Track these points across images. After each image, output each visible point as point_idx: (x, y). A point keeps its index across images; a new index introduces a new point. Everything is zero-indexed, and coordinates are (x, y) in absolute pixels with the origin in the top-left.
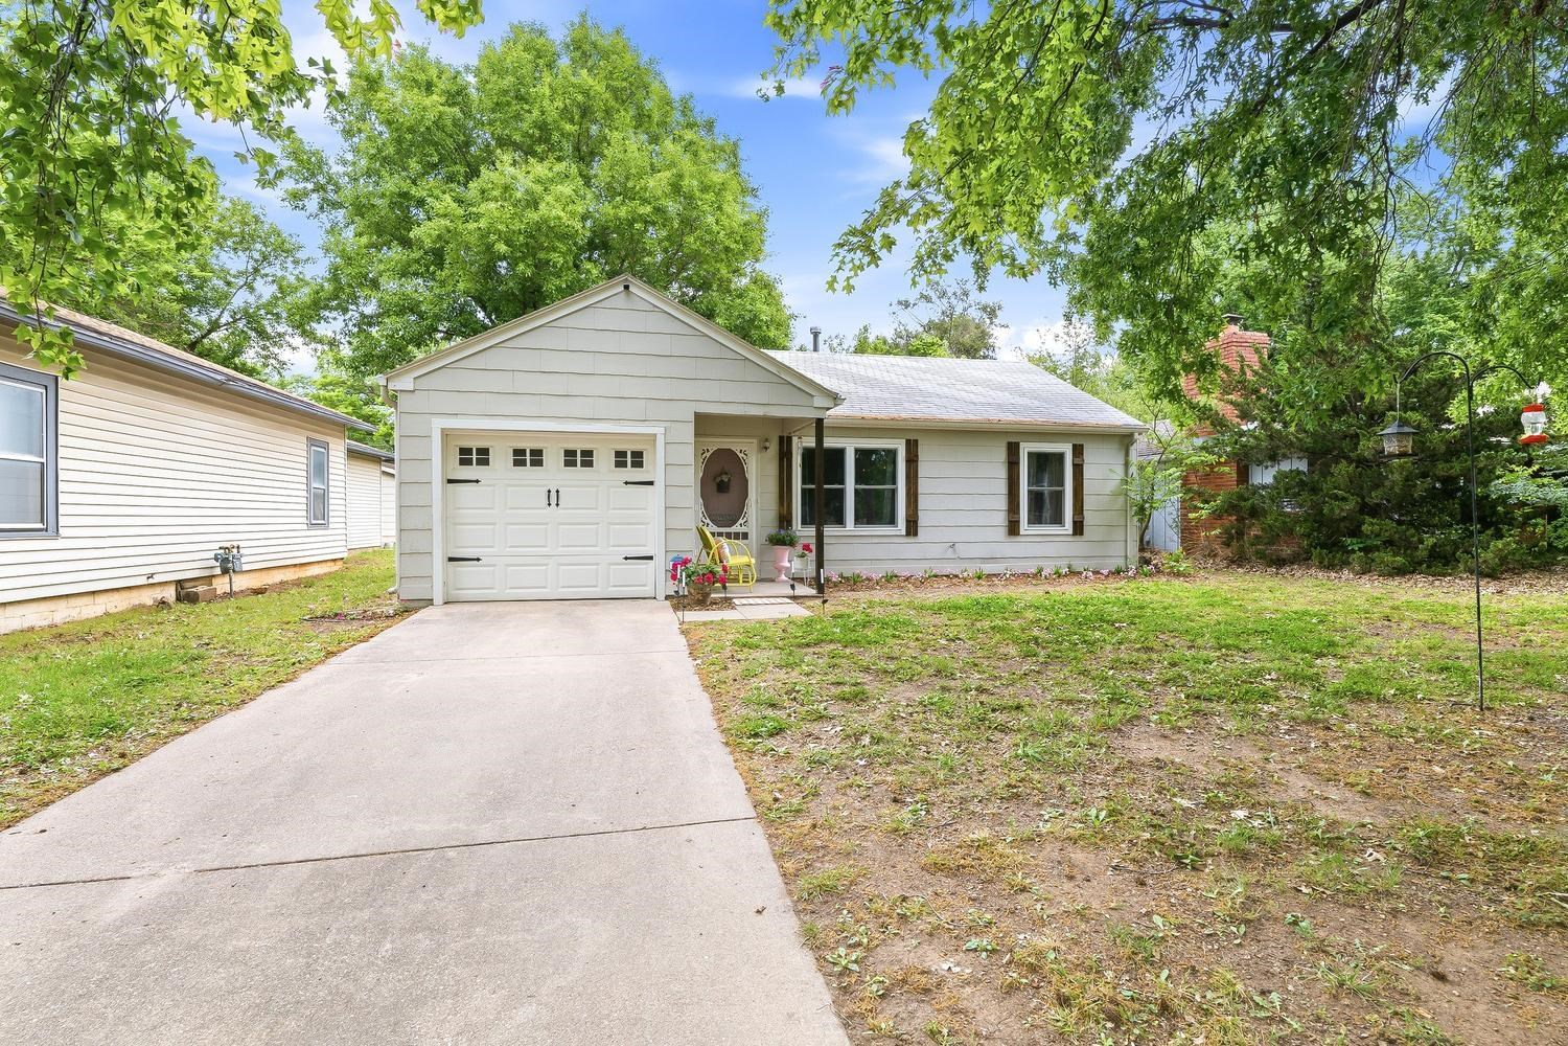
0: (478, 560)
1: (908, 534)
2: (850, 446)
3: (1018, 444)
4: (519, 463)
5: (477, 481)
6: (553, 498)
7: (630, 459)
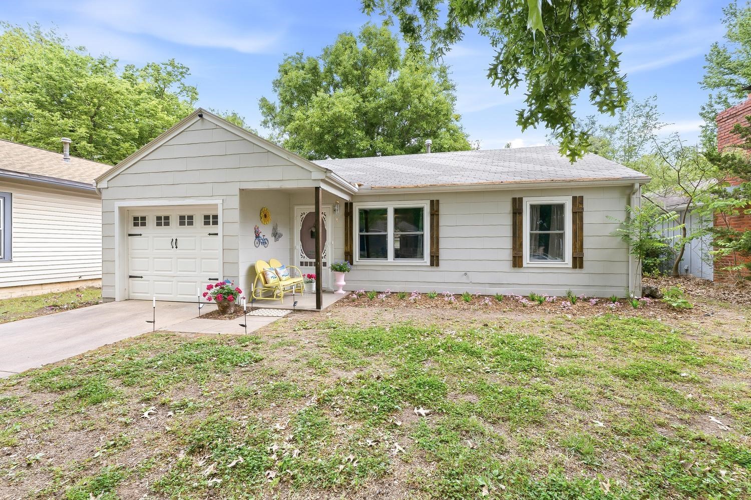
0: (142, 277)
1: (432, 265)
2: (390, 207)
3: (521, 200)
4: (159, 224)
5: (141, 235)
6: (175, 243)
7: (211, 220)
